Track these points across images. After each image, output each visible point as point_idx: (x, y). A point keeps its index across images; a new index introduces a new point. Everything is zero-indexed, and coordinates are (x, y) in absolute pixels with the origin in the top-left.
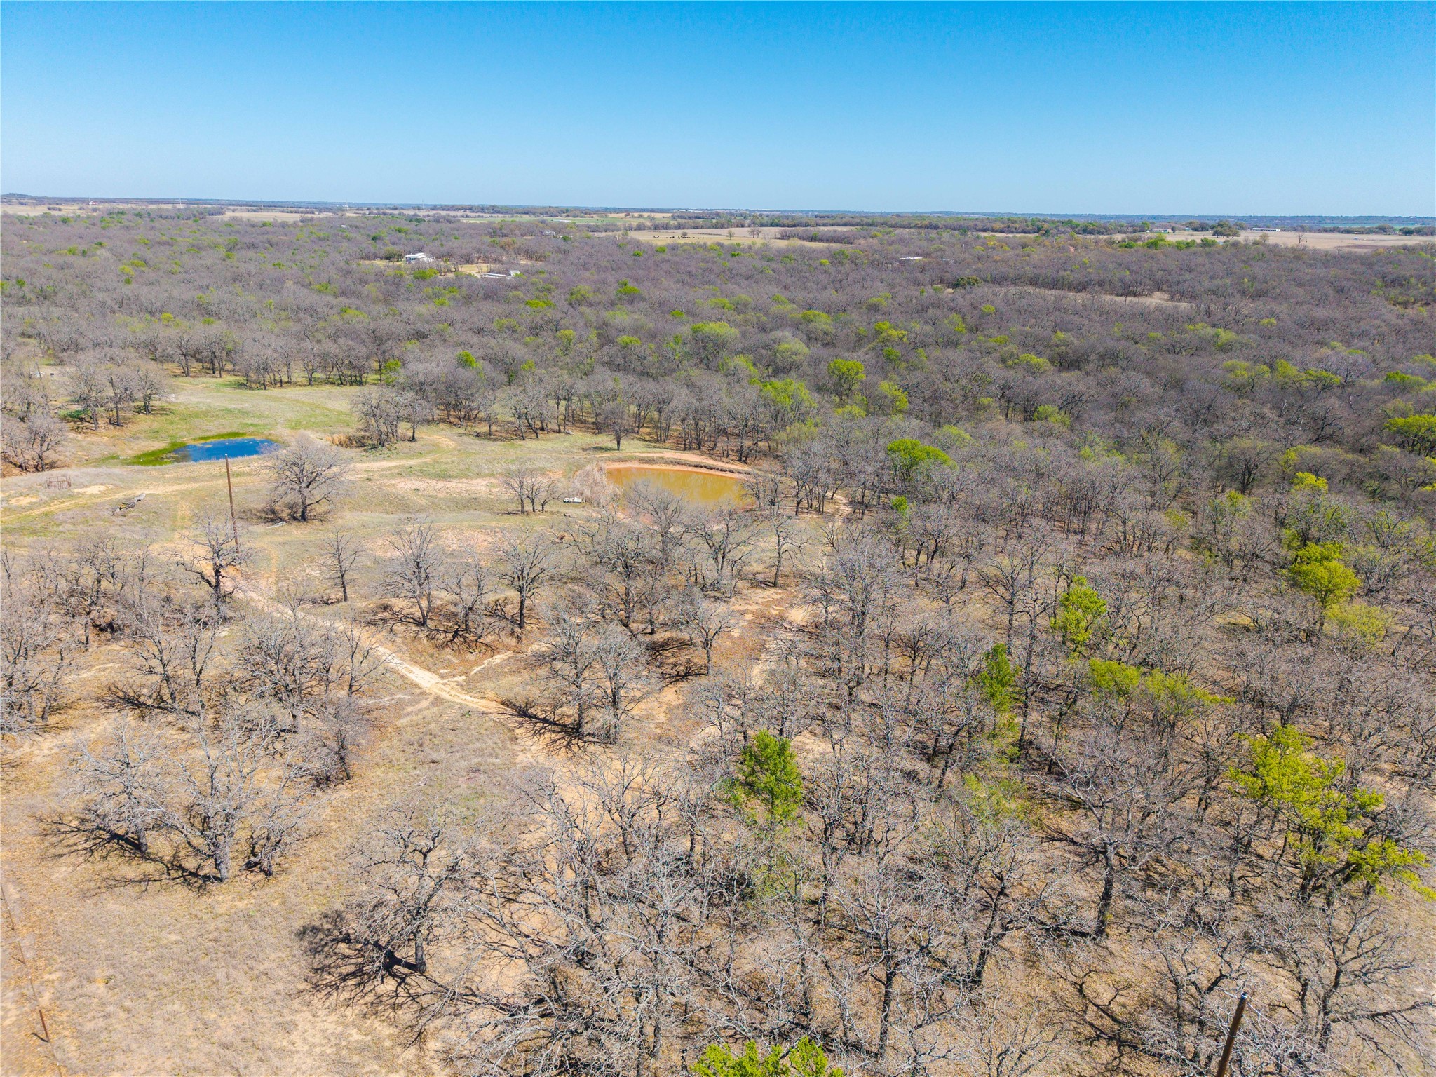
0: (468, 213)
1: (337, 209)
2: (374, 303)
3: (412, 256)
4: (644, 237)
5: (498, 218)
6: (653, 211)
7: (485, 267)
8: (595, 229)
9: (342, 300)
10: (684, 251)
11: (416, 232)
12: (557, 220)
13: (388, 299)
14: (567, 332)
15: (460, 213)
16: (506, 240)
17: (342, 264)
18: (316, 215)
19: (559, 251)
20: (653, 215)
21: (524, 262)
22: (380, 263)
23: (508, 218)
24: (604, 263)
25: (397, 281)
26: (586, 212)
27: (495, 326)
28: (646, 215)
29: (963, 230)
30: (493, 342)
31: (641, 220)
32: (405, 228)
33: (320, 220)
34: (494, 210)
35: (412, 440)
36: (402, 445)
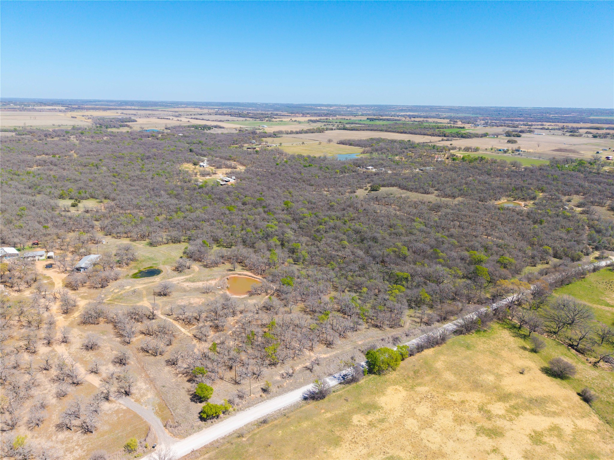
3: (202, 164)
35: (189, 268)
36: (187, 270)
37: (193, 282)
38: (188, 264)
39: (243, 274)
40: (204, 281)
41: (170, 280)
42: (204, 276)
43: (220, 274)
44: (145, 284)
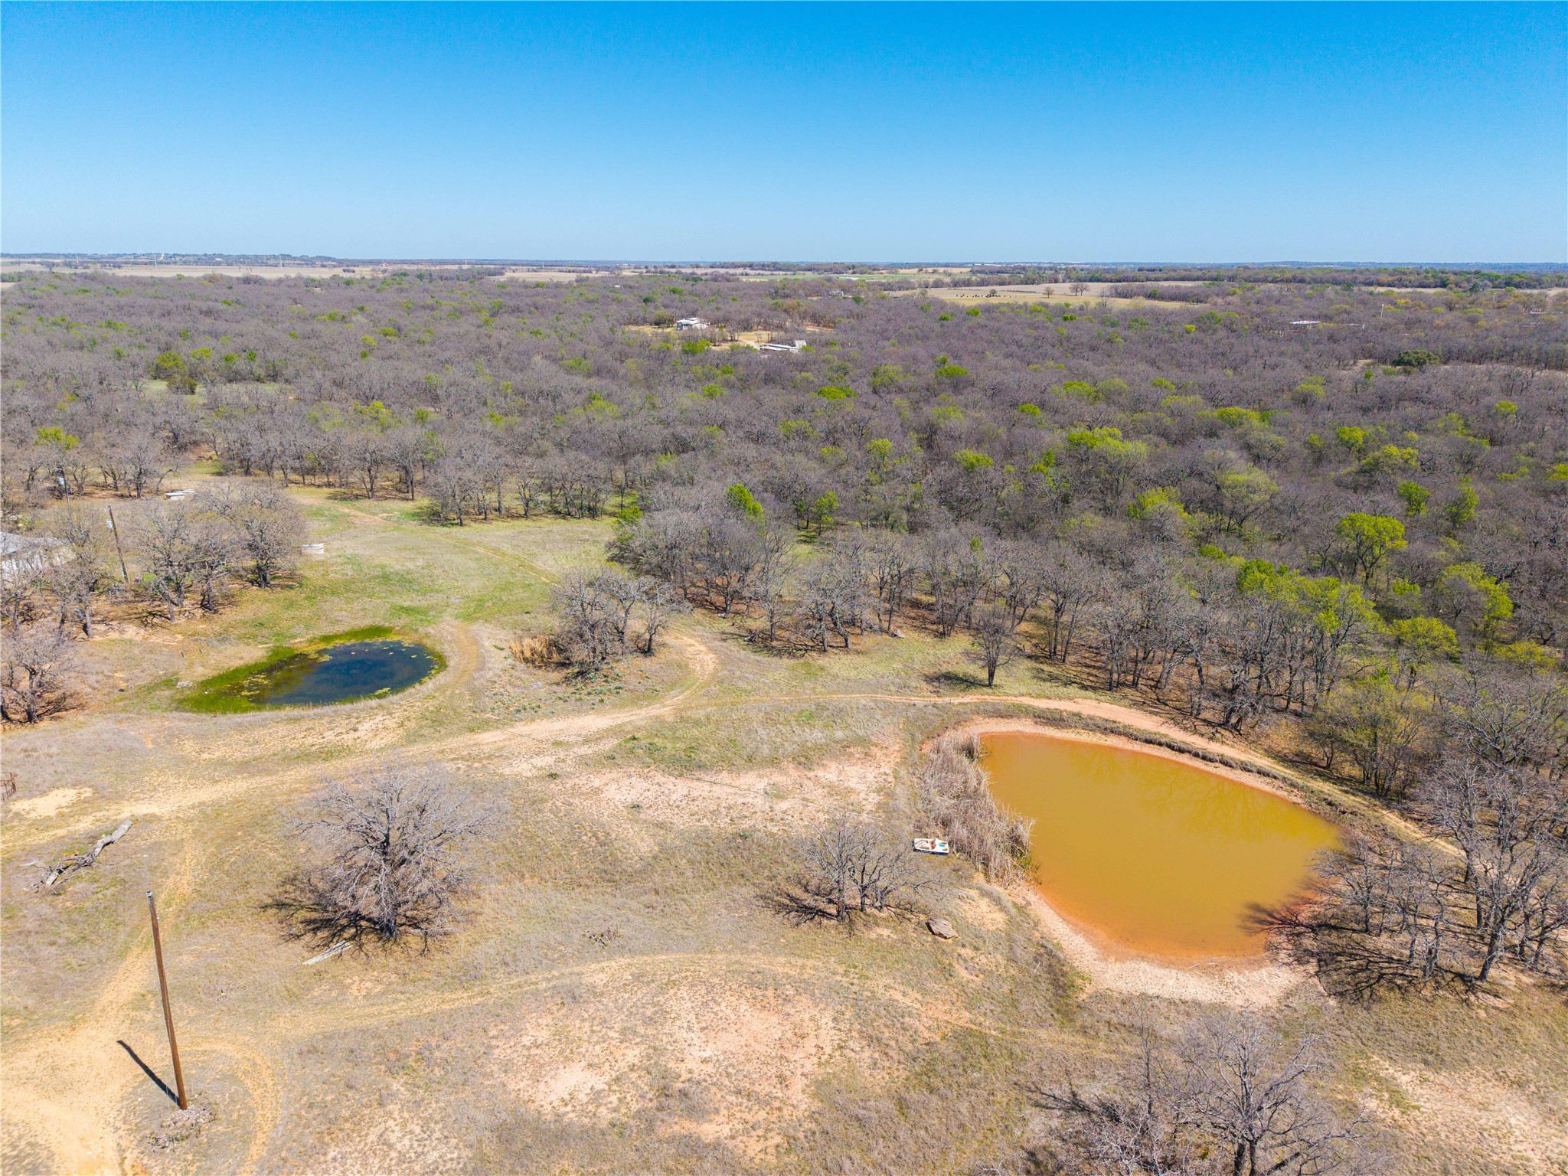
0: (748, 270)
1: (613, 267)
2: (631, 385)
3: (684, 321)
4: (947, 295)
5: (779, 276)
6: (947, 265)
7: (765, 335)
8: (889, 287)
9: (594, 382)
10: (1003, 313)
11: (691, 293)
12: (844, 277)
13: (649, 380)
14: (880, 442)
15: (739, 271)
16: (789, 302)
17: (605, 332)
18: (594, 275)
19: (850, 315)
20: (949, 270)
21: (810, 329)
22: (648, 330)
23: (790, 276)
24: (906, 331)
25: (662, 356)
26: (874, 268)
27: (781, 431)
28: (941, 270)
29: (1348, 285)
30: (778, 459)
31: (936, 276)
32: (681, 288)
33: (595, 279)
34: (775, 267)
35: (647, 651)
36: (629, 666)
37: (687, 764)
38: (636, 625)
39: (1078, 721)
40: (774, 762)
41: (489, 738)
42: (769, 720)
43: (889, 709)
44: (246, 767)
